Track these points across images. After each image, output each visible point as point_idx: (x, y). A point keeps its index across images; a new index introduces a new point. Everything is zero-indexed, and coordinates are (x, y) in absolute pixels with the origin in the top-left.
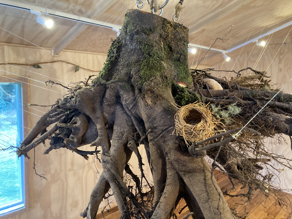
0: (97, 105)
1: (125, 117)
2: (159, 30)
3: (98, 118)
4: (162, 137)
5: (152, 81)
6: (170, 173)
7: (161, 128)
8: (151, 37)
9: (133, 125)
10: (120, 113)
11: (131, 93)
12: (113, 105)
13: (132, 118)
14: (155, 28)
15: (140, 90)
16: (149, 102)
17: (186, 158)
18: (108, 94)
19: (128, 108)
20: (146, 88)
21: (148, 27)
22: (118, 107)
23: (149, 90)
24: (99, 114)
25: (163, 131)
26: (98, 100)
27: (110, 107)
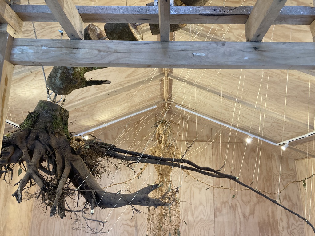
0: (24, 140)
1: (42, 145)
2: (59, 111)
3: (24, 146)
4: (63, 150)
5: (58, 129)
6: (67, 163)
7: (63, 146)
8: (56, 113)
9: (46, 148)
10: (38, 143)
11: (47, 134)
12: (34, 140)
13: (46, 145)
14: (58, 110)
15: (52, 133)
16: (57, 137)
17: (74, 155)
18: (32, 135)
19: (43, 141)
20: (56, 131)
21: (55, 109)
22: (37, 142)
23: (57, 132)
24: (25, 144)
25: (64, 147)
26: (24, 138)
27: (32, 141)
